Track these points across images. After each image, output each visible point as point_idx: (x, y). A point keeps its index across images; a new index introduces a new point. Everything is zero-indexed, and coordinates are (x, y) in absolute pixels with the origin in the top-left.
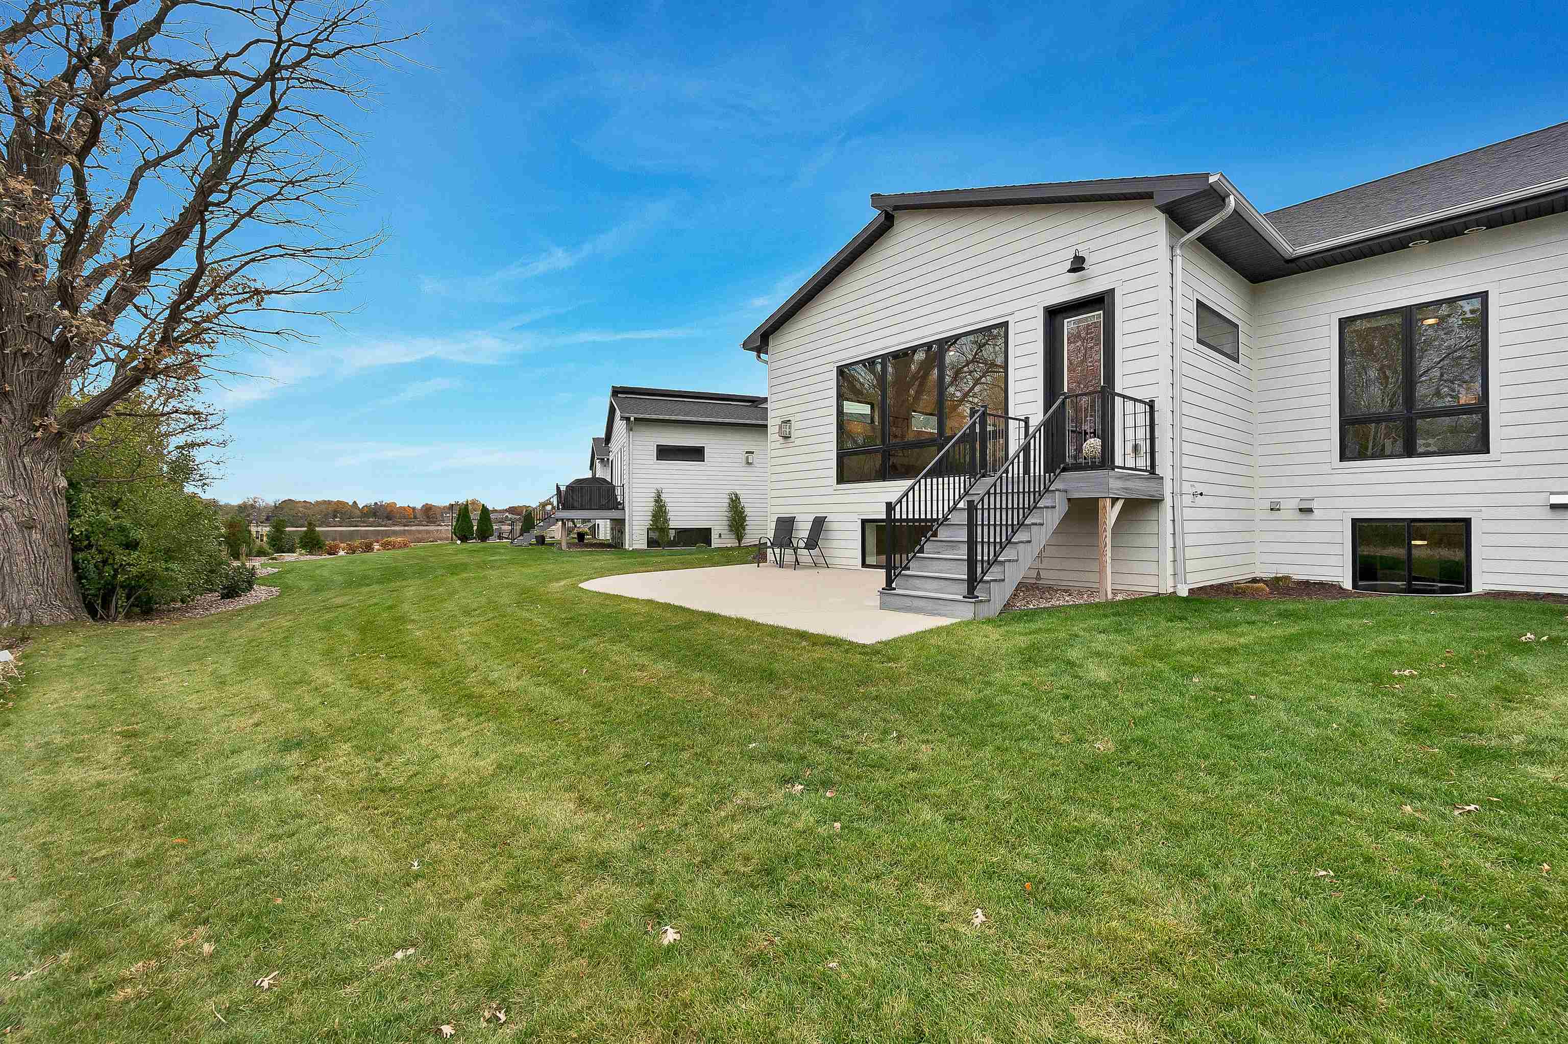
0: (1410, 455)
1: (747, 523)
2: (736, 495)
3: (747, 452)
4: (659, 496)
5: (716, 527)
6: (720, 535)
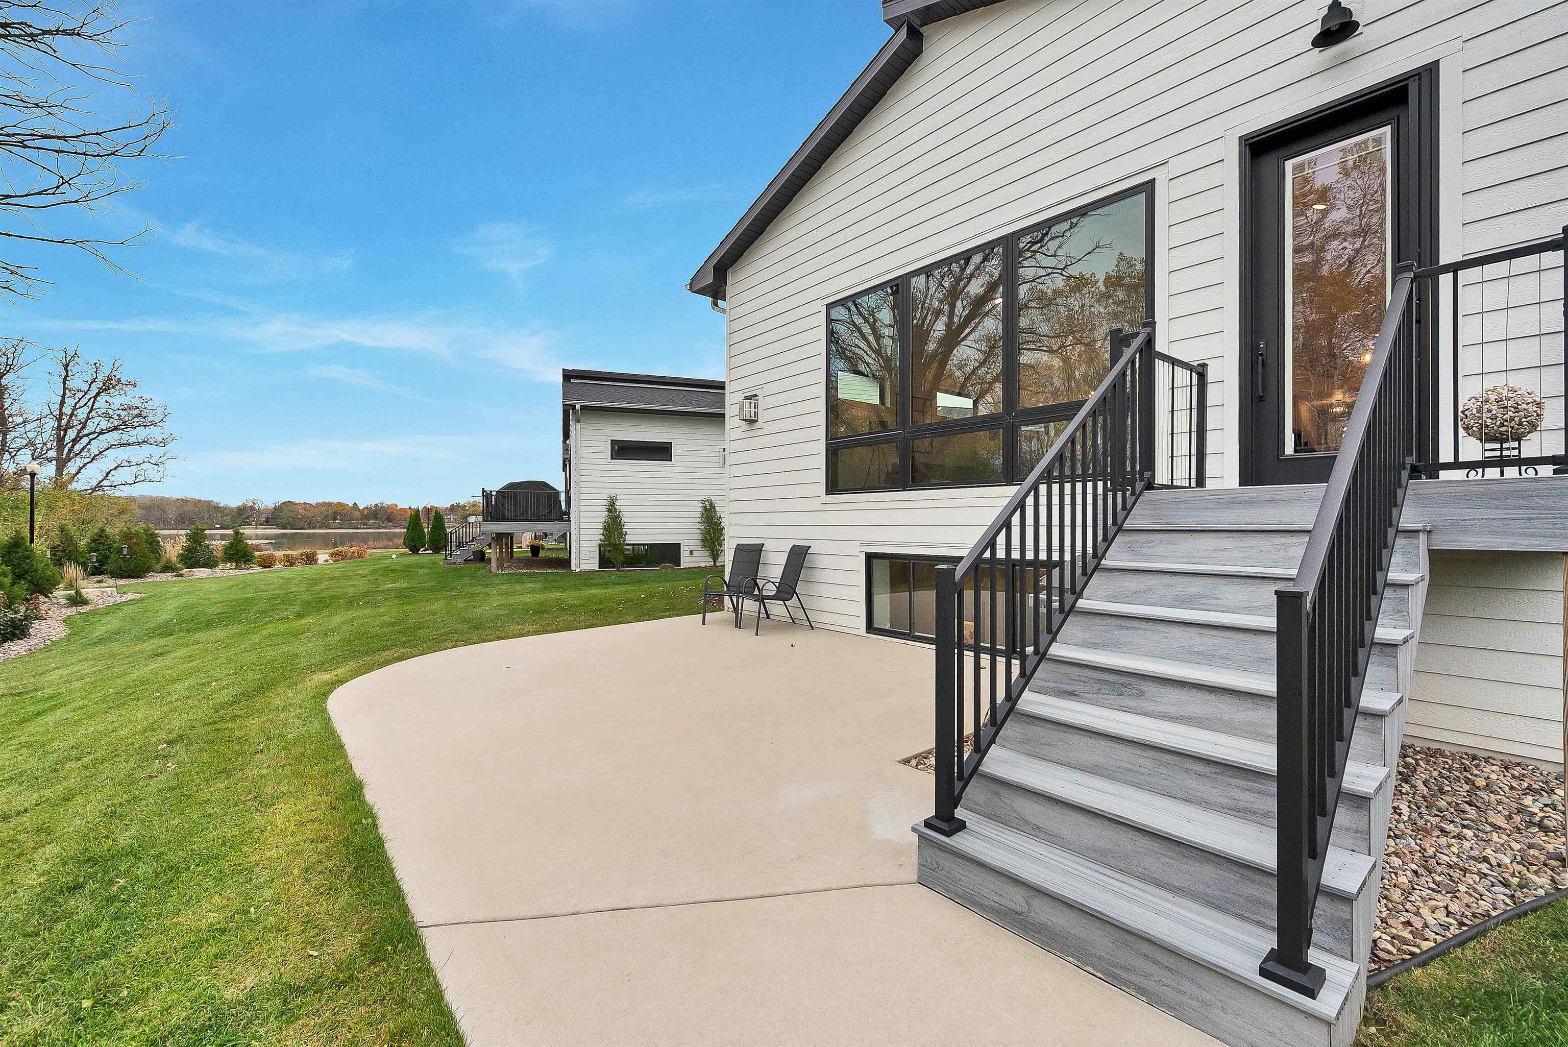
2: (711, 503)
4: (612, 504)
5: (686, 542)
6: (691, 552)
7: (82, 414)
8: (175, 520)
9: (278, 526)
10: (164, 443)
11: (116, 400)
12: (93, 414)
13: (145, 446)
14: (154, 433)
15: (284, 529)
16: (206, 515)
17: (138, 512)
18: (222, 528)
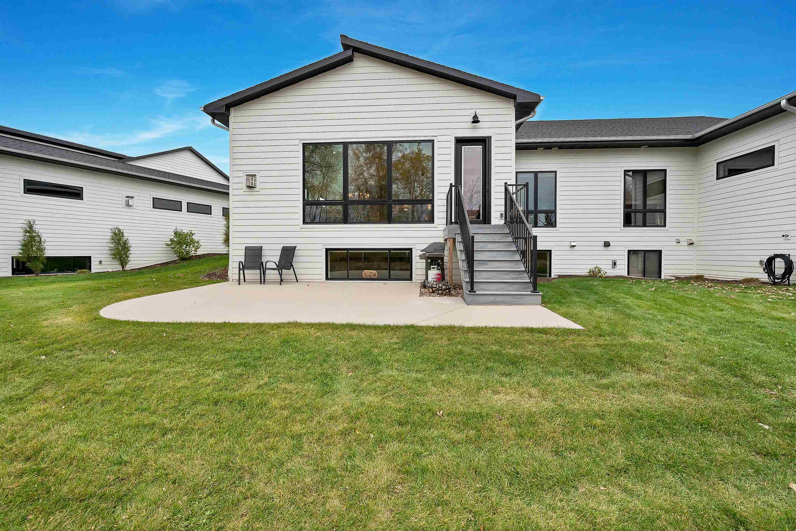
0: (536, 227)
1: (131, 252)
2: (119, 231)
3: (127, 197)
4: (31, 227)
5: (96, 256)
6: (101, 262)
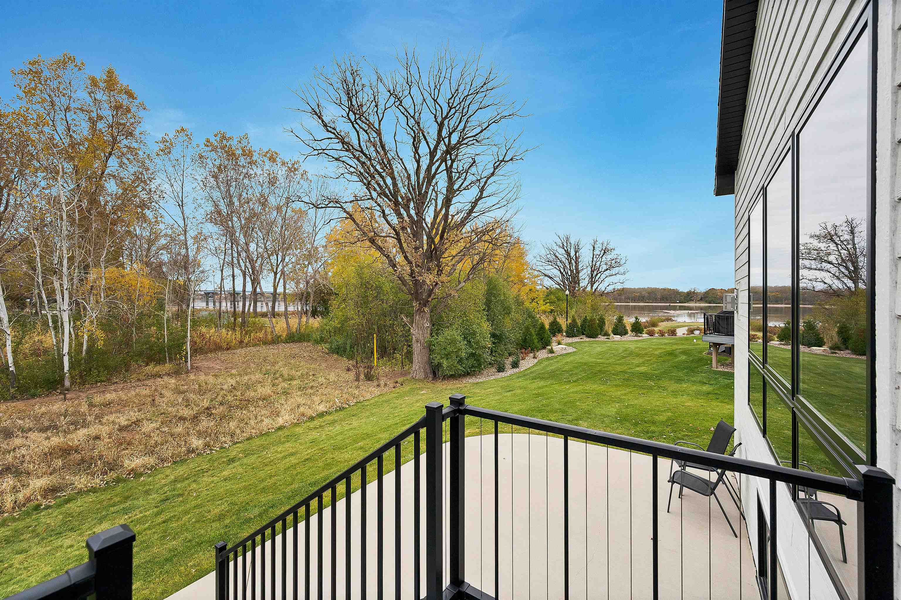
7: (598, 264)
8: (660, 299)
9: (707, 302)
10: (624, 273)
11: (609, 257)
12: (602, 263)
13: (618, 275)
14: (621, 269)
15: (710, 303)
16: (673, 296)
17: (647, 295)
18: (680, 303)
